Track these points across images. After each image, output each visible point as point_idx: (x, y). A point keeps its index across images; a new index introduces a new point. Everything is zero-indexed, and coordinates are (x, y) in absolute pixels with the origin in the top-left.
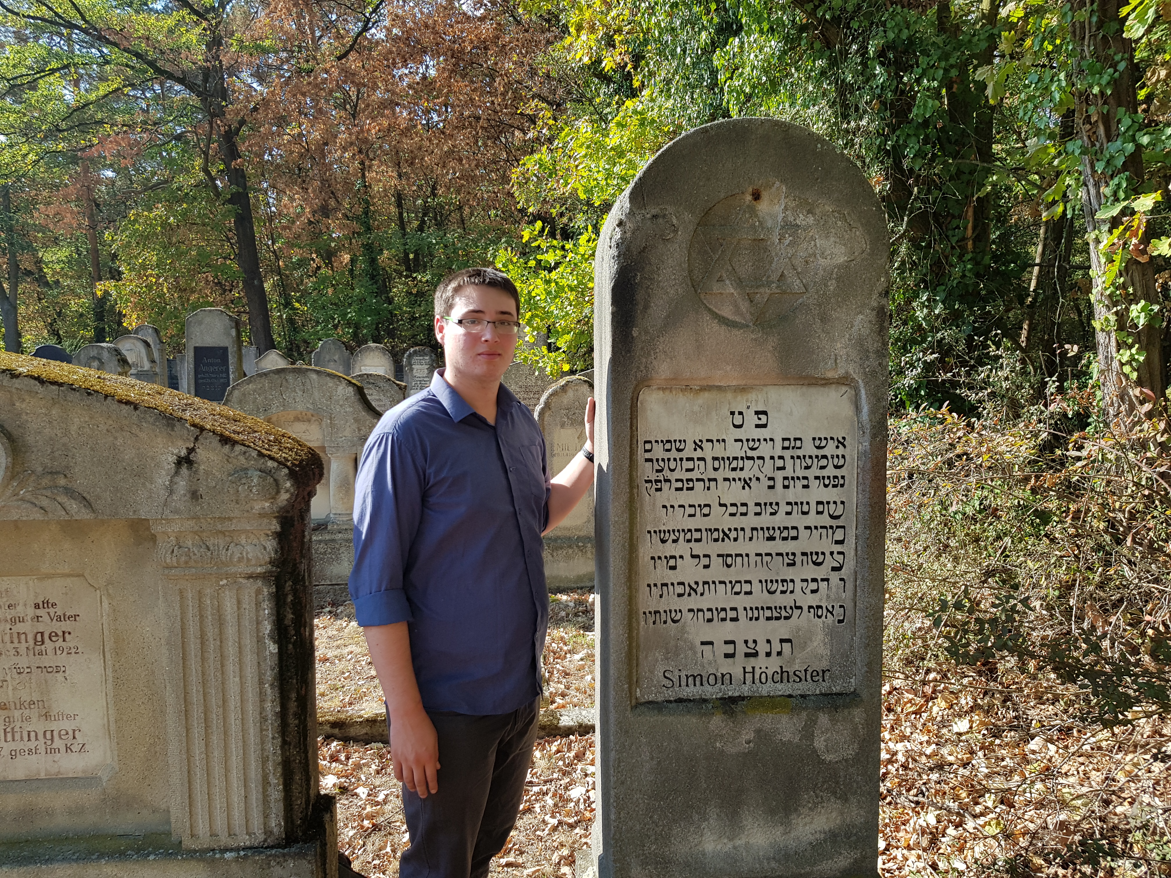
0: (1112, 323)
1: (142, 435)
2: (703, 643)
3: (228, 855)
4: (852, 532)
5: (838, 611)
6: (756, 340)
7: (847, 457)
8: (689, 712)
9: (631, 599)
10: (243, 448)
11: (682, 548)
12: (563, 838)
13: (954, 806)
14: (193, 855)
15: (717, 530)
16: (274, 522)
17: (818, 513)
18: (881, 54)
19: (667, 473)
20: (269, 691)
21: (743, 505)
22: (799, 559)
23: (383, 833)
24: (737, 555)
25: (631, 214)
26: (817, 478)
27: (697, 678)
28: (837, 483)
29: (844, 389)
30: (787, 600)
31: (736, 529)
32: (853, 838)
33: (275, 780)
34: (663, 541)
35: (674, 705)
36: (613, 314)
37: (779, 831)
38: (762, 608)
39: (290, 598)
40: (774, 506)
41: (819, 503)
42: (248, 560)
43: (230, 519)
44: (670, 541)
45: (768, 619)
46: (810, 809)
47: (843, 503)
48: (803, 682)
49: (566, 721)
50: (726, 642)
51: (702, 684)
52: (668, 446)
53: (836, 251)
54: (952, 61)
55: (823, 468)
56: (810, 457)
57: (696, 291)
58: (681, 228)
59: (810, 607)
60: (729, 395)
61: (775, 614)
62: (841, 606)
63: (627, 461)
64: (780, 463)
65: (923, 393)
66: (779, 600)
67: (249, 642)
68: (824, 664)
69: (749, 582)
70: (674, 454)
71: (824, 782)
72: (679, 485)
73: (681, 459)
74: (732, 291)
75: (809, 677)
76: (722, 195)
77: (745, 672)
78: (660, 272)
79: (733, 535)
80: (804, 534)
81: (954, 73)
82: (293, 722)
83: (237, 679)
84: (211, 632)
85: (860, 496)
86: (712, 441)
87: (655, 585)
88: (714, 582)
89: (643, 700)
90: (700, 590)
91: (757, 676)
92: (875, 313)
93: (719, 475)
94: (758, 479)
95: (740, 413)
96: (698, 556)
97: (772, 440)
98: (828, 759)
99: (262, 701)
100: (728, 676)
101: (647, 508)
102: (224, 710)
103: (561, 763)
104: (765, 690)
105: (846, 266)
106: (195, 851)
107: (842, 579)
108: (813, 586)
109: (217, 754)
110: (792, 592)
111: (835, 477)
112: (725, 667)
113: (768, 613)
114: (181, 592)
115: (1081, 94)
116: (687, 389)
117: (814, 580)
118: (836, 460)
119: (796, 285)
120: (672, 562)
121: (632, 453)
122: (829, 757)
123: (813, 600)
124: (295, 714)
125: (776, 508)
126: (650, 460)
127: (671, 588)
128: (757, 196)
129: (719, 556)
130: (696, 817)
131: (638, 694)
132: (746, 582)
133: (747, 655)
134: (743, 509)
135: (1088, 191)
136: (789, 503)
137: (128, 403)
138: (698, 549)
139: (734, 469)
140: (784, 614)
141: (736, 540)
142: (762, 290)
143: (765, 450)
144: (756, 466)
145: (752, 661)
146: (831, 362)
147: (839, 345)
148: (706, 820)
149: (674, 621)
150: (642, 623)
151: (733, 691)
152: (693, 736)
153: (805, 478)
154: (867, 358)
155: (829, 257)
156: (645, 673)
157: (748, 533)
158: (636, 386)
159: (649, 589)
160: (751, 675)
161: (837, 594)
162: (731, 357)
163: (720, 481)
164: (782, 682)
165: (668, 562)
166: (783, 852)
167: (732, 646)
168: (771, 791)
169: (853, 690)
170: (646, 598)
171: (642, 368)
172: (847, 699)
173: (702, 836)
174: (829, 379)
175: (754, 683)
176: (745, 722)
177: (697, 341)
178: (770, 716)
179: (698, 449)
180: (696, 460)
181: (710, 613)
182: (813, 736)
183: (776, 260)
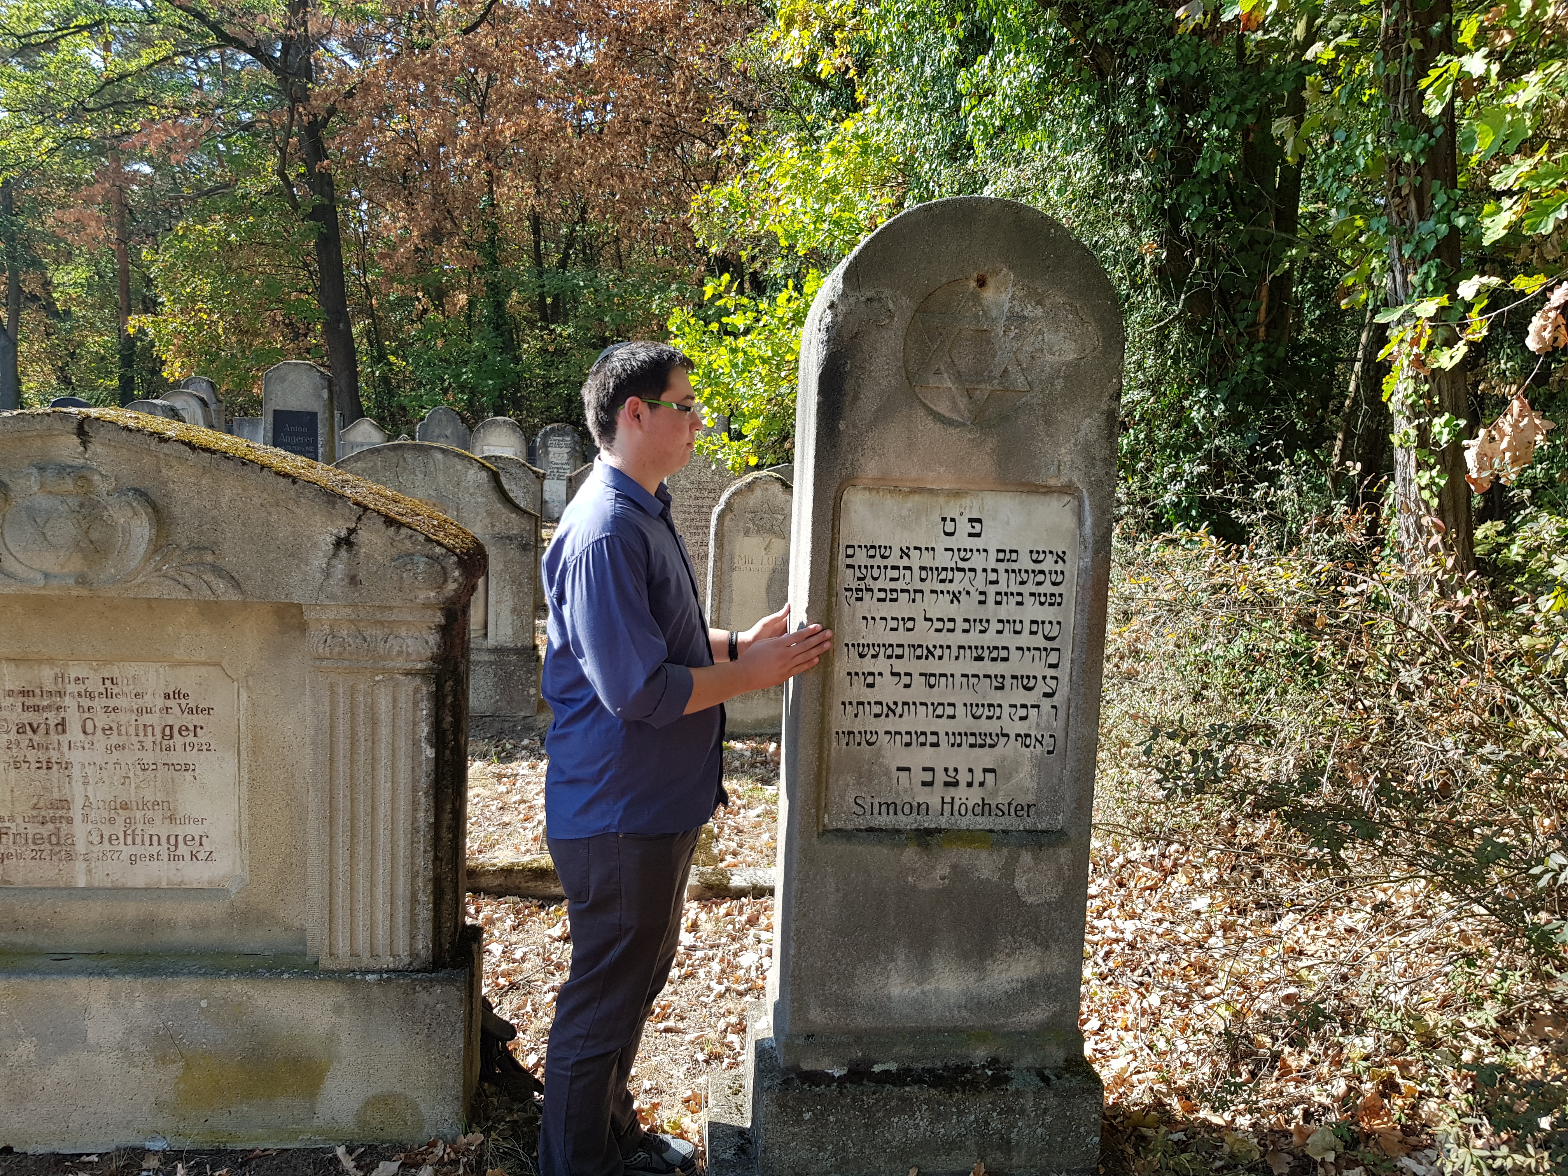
0: (1412, 439)
1: (299, 511)
2: (899, 769)
3: (369, 977)
4: (1067, 655)
5: (1047, 740)
6: (973, 440)
7: (1066, 573)
8: (880, 842)
9: (823, 718)
10: (410, 532)
11: (882, 665)
12: (730, 1005)
13: (1182, 987)
14: (330, 975)
15: (920, 646)
16: (439, 614)
17: (1032, 633)
18: (1163, 90)
19: (869, 581)
20: (423, 800)
21: (950, 620)
22: (1008, 682)
23: (522, 991)
24: (941, 675)
25: (844, 295)
26: (1032, 594)
27: (891, 807)
28: (1055, 601)
29: (1067, 498)
30: (992, 727)
31: (941, 647)
32: (1053, 990)
33: (424, 898)
34: (862, 656)
35: (865, 834)
36: (819, 404)
37: (971, 978)
38: (966, 734)
39: (449, 699)
40: (984, 623)
41: (1033, 622)
42: (408, 654)
43: (390, 608)
44: (869, 656)
45: (971, 746)
46: (1007, 954)
47: (1059, 623)
48: (1006, 816)
49: (737, 881)
50: (925, 769)
51: (896, 814)
52: (872, 552)
53: (1065, 347)
54: (1249, 104)
55: (1039, 584)
56: (1027, 571)
57: (910, 384)
58: (897, 314)
59: (1018, 735)
60: (942, 500)
61: (980, 741)
62: (1051, 736)
63: (826, 567)
64: (993, 577)
65: (1194, 513)
66: (985, 726)
67: (403, 744)
68: (1030, 798)
69: (953, 705)
70: (878, 561)
71: (1024, 926)
72: (882, 595)
73: (886, 567)
74: (950, 385)
75: (1012, 811)
76: (944, 280)
77: (943, 803)
78: (873, 360)
79: (938, 653)
80: (1015, 655)
81: (1250, 120)
82: (446, 836)
83: (389, 785)
84: (362, 732)
85: (1079, 617)
86: (920, 549)
87: (850, 703)
88: (914, 704)
89: (832, 828)
90: (899, 710)
91: (956, 808)
92: (1104, 417)
93: (926, 587)
94: (968, 593)
95: (953, 520)
96: (898, 674)
97: (985, 550)
98: (1029, 901)
99: (415, 811)
100: (924, 806)
101: (846, 618)
102: (373, 819)
103: (730, 927)
104: (963, 823)
105: (1075, 364)
106: (333, 972)
107: (1054, 707)
108: (1022, 712)
109: (362, 865)
110: (999, 718)
111: (1053, 595)
112: (922, 796)
113: (972, 740)
114: (332, 686)
115: (1392, 161)
116: (896, 490)
117: (1024, 706)
118: (1054, 576)
119: (1020, 382)
120: (870, 680)
121: (833, 557)
122: (1030, 899)
123: (1021, 728)
124: (449, 827)
125: (986, 625)
126: (852, 567)
127: (867, 707)
128: (982, 283)
129: (921, 675)
130: (882, 957)
131: (826, 820)
132: (949, 705)
133: (946, 784)
134: (951, 625)
135: (1394, 278)
136: (1000, 621)
137: (286, 475)
138: (900, 666)
140: (989, 741)
141: (940, 658)
142: (982, 386)
143: (977, 561)
144: (966, 579)
145: (952, 791)
146: (1053, 469)
147: (1063, 451)
148: (893, 960)
149: (869, 744)
150: (835, 744)
151: (929, 823)
152: (883, 868)
153: (1019, 594)
154: (1094, 466)
155: (1057, 354)
156: (835, 798)
157: (955, 652)
158: (841, 484)
159: (843, 707)
160: (950, 805)
161: (1048, 722)
162: (946, 457)
163: (927, 593)
164: (983, 815)
165: (865, 679)
166: (975, 1000)
167: (931, 773)
168: (966, 932)
169: (1060, 828)
170: (839, 716)
171: (848, 465)
172: (1053, 837)
173: (888, 978)
174: (1050, 487)
175: (952, 814)
176: (941, 856)
177: (909, 438)
178: (969, 849)
179: (905, 557)
180: (901, 568)
181: (909, 737)
182: (1014, 875)
183: (999, 353)
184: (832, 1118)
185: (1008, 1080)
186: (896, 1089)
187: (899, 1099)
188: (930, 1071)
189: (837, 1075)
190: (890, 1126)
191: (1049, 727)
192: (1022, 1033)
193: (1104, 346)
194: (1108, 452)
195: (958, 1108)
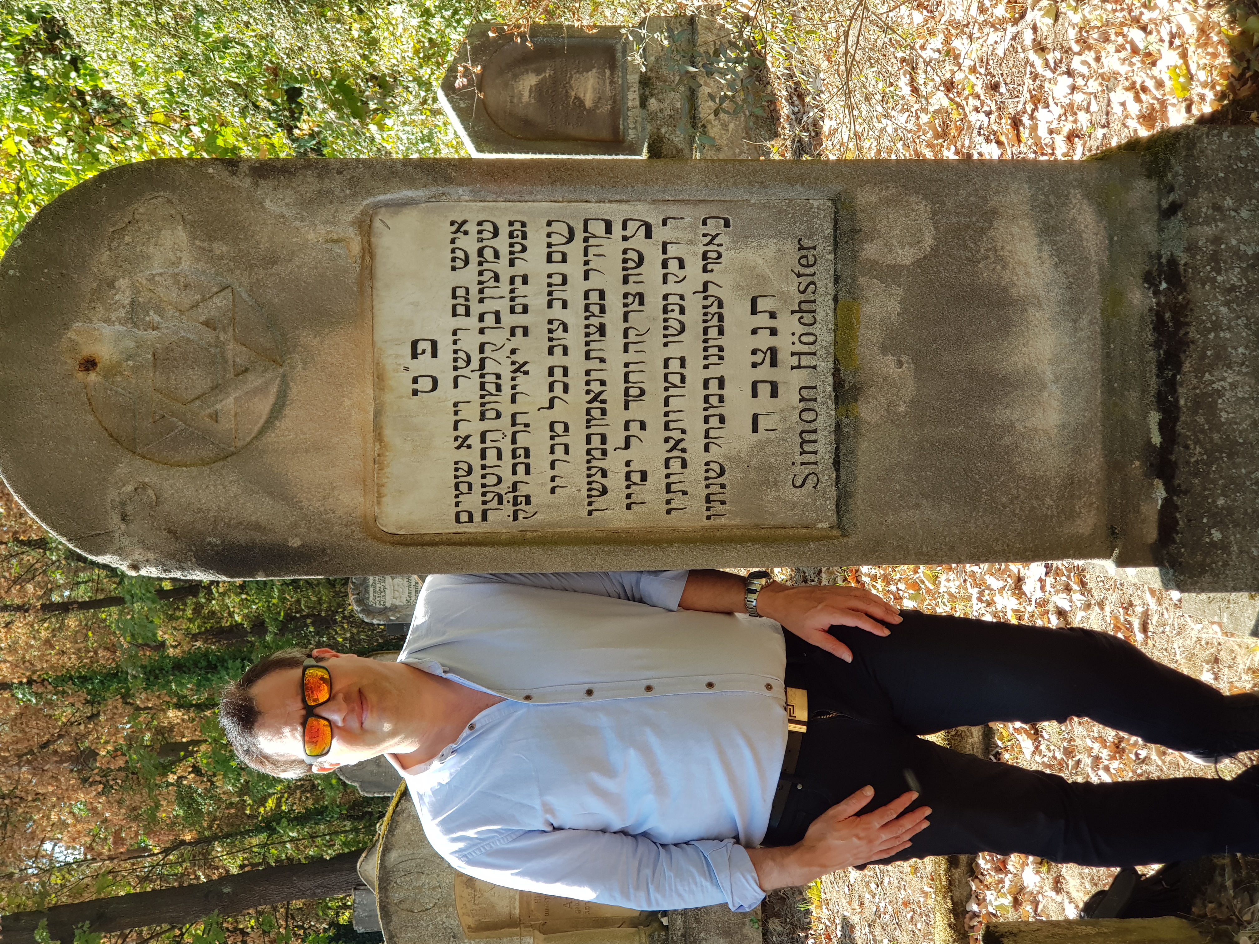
2: (755, 430)
4: (594, 209)
5: (712, 228)
6: (305, 363)
7: (481, 219)
8: (852, 452)
9: (688, 539)
11: (615, 463)
15: (588, 412)
17: (564, 260)
19: (503, 489)
21: (551, 373)
22: (632, 288)
24: (626, 381)
25: (121, 553)
26: (512, 263)
27: (806, 438)
28: (519, 232)
29: (377, 224)
30: (694, 305)
31: (588, 383)
34: (604, 491)
35: (842, 472)
38: (706, 341)
40: (554, 327)
41: (549, 260)
44: (603, 481)
45: (721, 332)
46: (1004, 268)
47: (549, 224)
48: (816, 279)
50: (755, 394)
51: (815, 431)
52: (464, 488)
53: (168, 244)
55: (497, 255)
56: (481, 273)
57: (233, 454)
58: (140, 479)
59: (705, 270)
60: (388, 398)
61: (715, 322)
62: (705, 223)
63: (486, 550)
64: (490, 320)
66: (693, 316)
68: (790, 247)
69: (667, 361)
70: (475, 478)
72: (521, 469)
73: (483, 467)
74: (231, 399)
75: (808, 271)
76: (90, 418)
77: (799, 367)
78: (204, 507)
79: (596, 387)
80: (595, 281)
85: (539, 197)
86: (456, 423)
87: (668, 502)
88: (666, 414)
89: (835, 518)
90: (677, 435)
91: (805, 349)
92: (261, 182)
93: (507, 409)
94: (513, 352)
95: (415, 381)
96: (628, 440)
97: (455, 333)
98: (931, 241)
100: (804, 393)
101: (554, 517)
104: (825, 337)
105: (192, 227)
107: (664, 223)
108: (673, 265)
110: (682, 298)
111: (511, 235)
112: (790, 396)
113: (713, 332)
116: (379, 461)
117: (665, 265)
118: (486, 235)
119: (220, 302)
120: (636, 478)
121: (473, 541)
122: (928, 240)
123: (694, 265)
125: (556, 323)
126: (484, 512)
127: (673, 479)
128: (89, 364)
129: (627, 408)
130: (1007, 440)
131: (825, 525)
132: (666, 366)
133: (774, 363)
134: (558, 372)
136: (550, 305)
138: (616, 438)
139: (498, 388)
140: (714, 309)
141: (603, 383)
142: (229, 355)
143: (470, 342)
144: (495, 355)
145: (783, 356)
146: (338, 249)
147: (311, 236)
148: (1012, 425)
149: (722, 473)
150: (723, 520)
151: (826, 385)
152: (888, 447)
153: (512, 281)
154: (330, 192)
155: (179, 254)
156: (795, 515)
157: (594, 364)
158: (375, 538)
159: (673, 512)
160: (802, 357)
161: (685, 229)
162: (331, 399)
163: (515, 408)
164: (814, 312)
165: (635, 484)
166: (1067, 308)
167: (760, 385)
168: (974, 328)
169: (830, 204)
170: (686, 516)
171: (348, 531)
172: (843, 213)
173: (1036, 430)
174: (363, 250)
175: (814, 354)
176: (870, 369)
177: (307, 451)
178: (862, 331)
179: (468, 442)
180: (484, 446)
181: (711, 419)
182: (895, 265)
183: (183, 334)
184: (1221, 502)
185: (1173, 262)
186: (1183, 418)
187: (1196, 413)
188: (1161, 366)
189: (1164, 495)
190: (1231, 422)
191: (693, 228)
192: (1111, 240)
193: (164, 189)
194: (309, 173)
195: (1209, 331)
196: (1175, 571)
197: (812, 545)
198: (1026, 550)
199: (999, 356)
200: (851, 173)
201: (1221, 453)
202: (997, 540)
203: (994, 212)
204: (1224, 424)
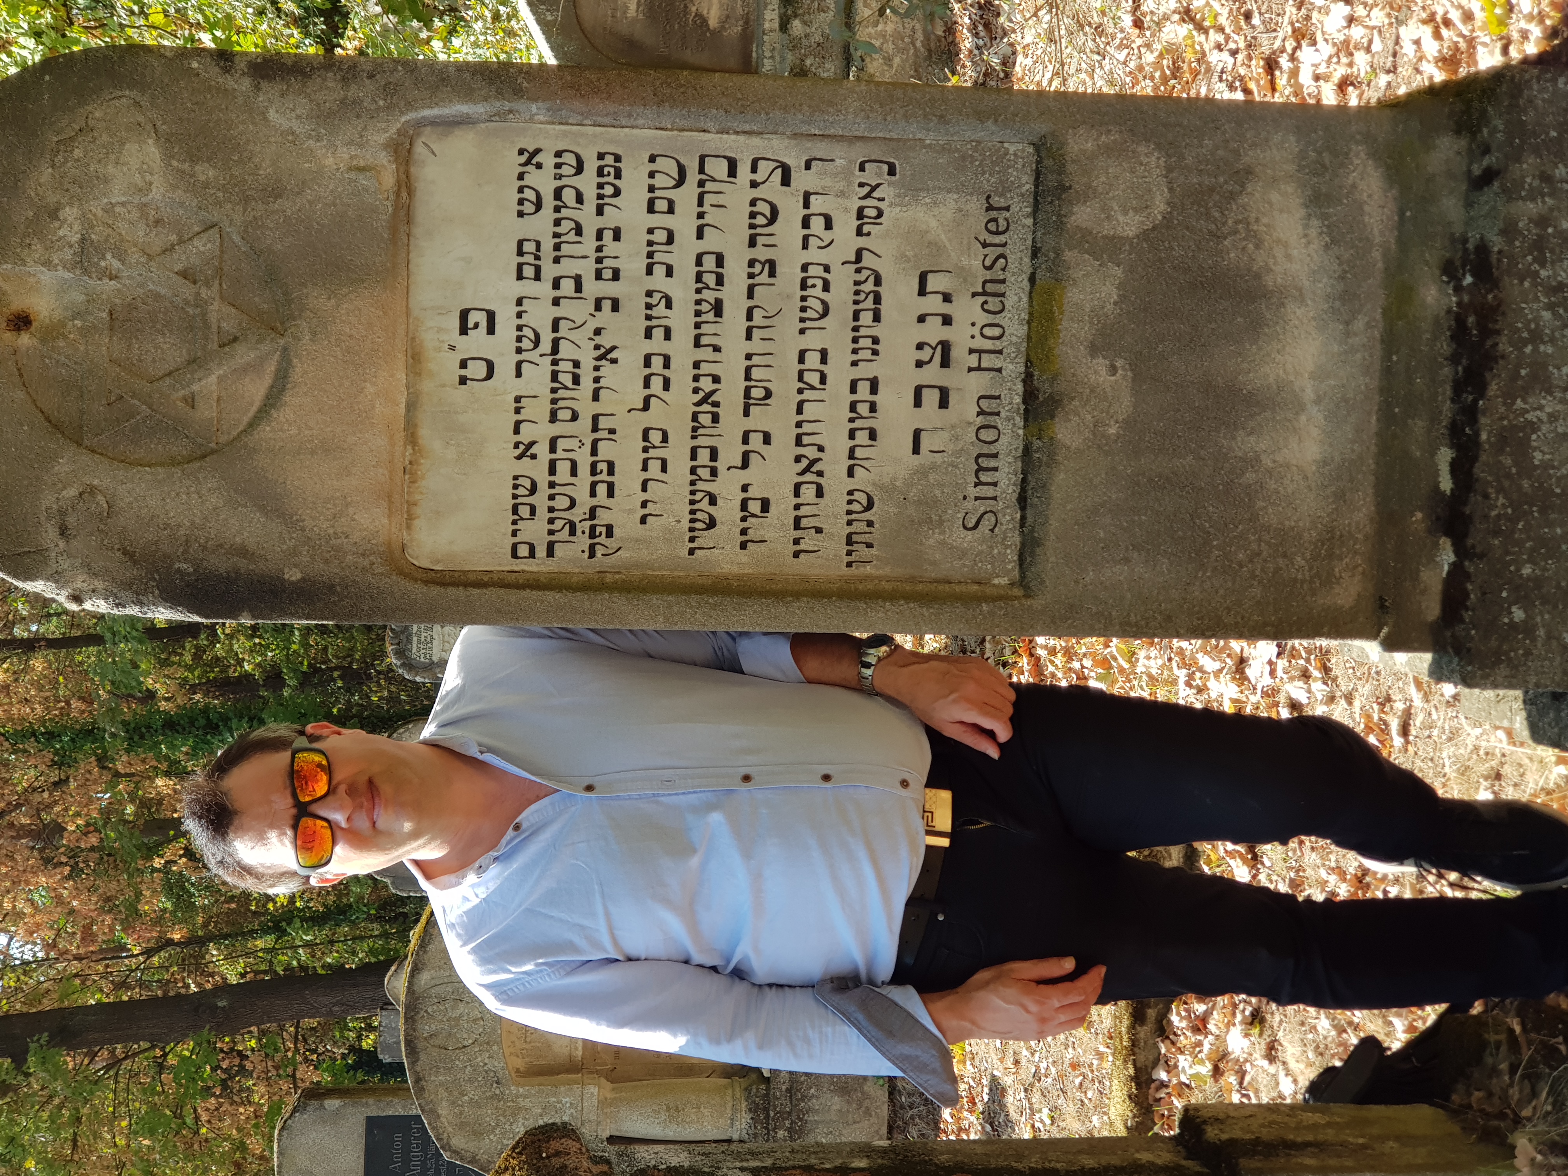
2: (916, 450)
4: (713, 142)
5: (871, 175)
6: (314, 334)
7: (561, 148)
8: (1044, 486)
9: (821, 592)
11: (728, 486)
15: (695, 417)
17: (671, 210)
19: (577, 515)
21: (647, 363)
22: (761, 253)
24: (748, 378)
25: (57, 575)
26: (600, 211)
27: (983, 464)
28: (611, 168)
29: (419, 149)
30: (843, 279)
31: (696, 378)
34: (712, 523)
35: (1029, 512)
38: (856, 329)
40: (654, 301)
41: (651, 209)
44: (711, 510)
45: (877, 318)
46: (1257, 247)
47: (652, 159)
48: (1007, 251)
50: (918, 403)
51: (995, 456)
52: (524, 511)
53: (134, 162)
55: (580, 199)
56: (557, 223)
57: (213, 452)
58: (86, 480)
59: (859, 232)
60: (426, 386)
61: (869, 303)
62: (862, 169)
63: (551, 596)
64: (568, 287)
66: (841, 294)
68: (976, 206)
69: (803, 354)
70: (540, 500)
72: (602, 489)
73: (552, 485)
74: (213, 378)
75: (997, 239)
76: (20, 395)
77: (979, 369)
78: (173, 522)
79: (706, 384)
80: (712, 241)
85: (640, 122)
86: (517, 424)
87: (796, 542)
88: (799, 425)
89: (1016, 573)
90: (811, 453)
91: (988, 345)
92: (264, 84)
93: (587, 409)
94: (598, 332)
95: (463, 364)
96: (746, 456)
97: (519, 302)
98: (1162, 207)
100: (984, 404)
101: (644, 555)
104: (1016, 330)
105: (167, 141)
107: (808, 166)
108: (817, 224)
110: (827, 269)
111: (600, 173)
112: (965, 407)
113: (866, 318)
116: (411, 471)
117: (806, 223)
118: (566, 170)
119: (204, 246)
120: (755, 507)
121: (534, 584)
122: (1160, 206)
123: (846, 225)
125: (657, 296)
126: (551, 546)
127: (804, 511)
128: (21, 322)
129: (746, 413)
130: (1250, 477)
131: (1004, 581)
132: (801, 360)
133: (945, 363)
134: (657, 363)
136: (649, 271)
138: (730, 454)
139: (576, 380)
140: (869, 286)
141: (716, 379)
142: (213, 318)
143: (540, 316)
144: (572, 335)
145: (958, 353)
146: (363, 180)
147: (330, 161)
148: (1257, 458)
149: (870, 505)
150: (869, 569)
151: (1014, 395)
152: (1091, 480)
153: (599, 236)
154: (357, 102)
155: (148, 177)
156: (964, 565)
157: (706, 354)
158: (401, 573)
159: (802, 555)
160: (983, 355)
161: (836, 175)
162: (347, 383)
163: (597, 408)
164: (1003, 295)
165: (753, 516)
166: (1337, 304)
167: (925, 392)
168: (1213, 325)
169: (1031, 150)
170: (820, 561)
171: (366, 563)
172: (1048, 162)
173: (1288, 466)
174: (398, 182)
175: (1000, 352)
176: (1074, 375)
177: (313, 452)
178: (1064, 323)
179: (533, 450)
180: (553, 456)
181: (858, 434)
182: (1113, 237)
183: (152, 287)
184: (1527, 571)
185: (1483, 249)
186: (1483, 457)
187: (1501, 451)
188: (1458, 387)
189: (1452, 558)
190: (1546, 466)
191: (846, 173)
192: (1402, 215)
193: (130, 88)
194: (331, 75)
195: (1525, 342)
196: (1461, 659)
197: (985, 607)
198: (1266, 624)
199: (1245, 366)
200: (1061, 110)
201: (1531, 505)
202: (1229, 609)
203: (1249, 171)
204: (1536, 467)
